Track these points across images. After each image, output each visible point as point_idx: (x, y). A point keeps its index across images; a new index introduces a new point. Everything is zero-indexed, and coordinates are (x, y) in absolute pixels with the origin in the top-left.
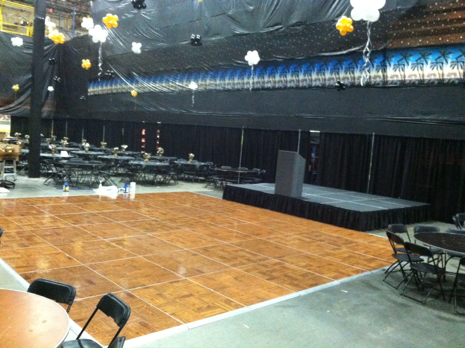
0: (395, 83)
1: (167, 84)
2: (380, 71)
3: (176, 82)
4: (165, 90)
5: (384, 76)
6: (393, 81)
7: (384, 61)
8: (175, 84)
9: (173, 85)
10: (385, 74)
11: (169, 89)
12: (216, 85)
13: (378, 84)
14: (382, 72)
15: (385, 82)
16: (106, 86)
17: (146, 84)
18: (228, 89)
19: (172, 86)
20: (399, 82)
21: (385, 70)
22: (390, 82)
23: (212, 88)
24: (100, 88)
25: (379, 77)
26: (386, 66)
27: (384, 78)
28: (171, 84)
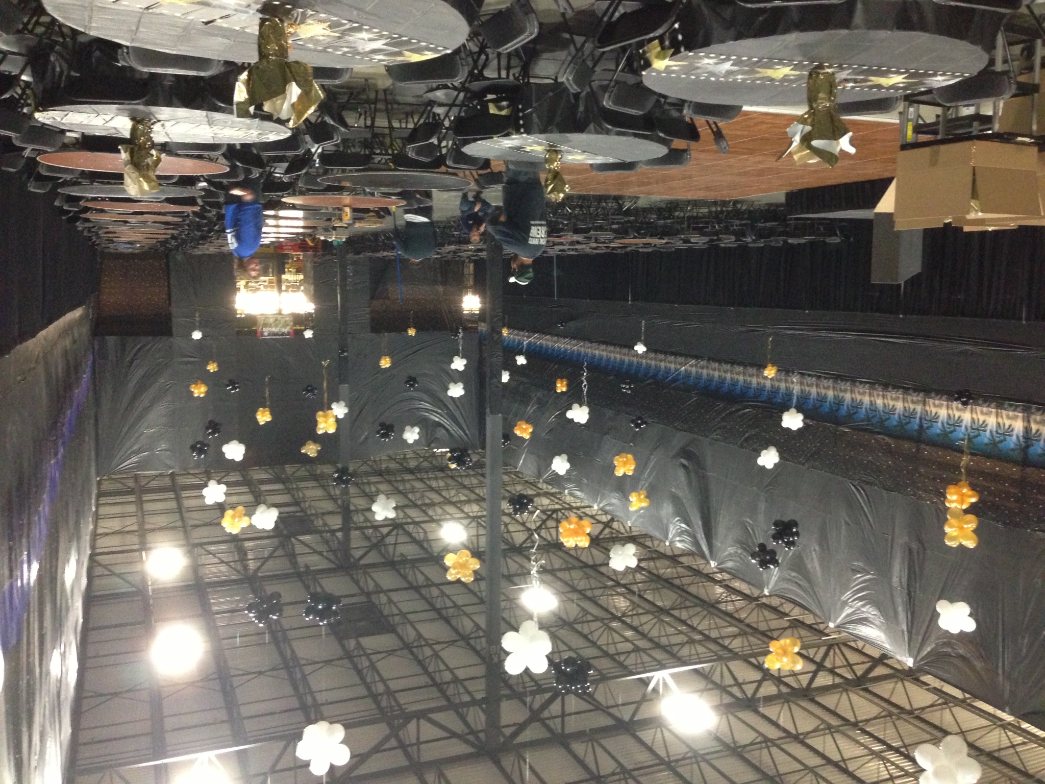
0: (1011, 405)
2: (1034, 431)
5: (1029, 422)
6: (1014, 411)
7: (1027, 447)
10: (1026, 424)
13: (1038, 409)
14: (1031, 429)
15: (1026, 410)
20: (1006, 406)
21: (1027, 430)
22: (1019, 409)
25: (1036, 422)
26: (1024, 437)
27: (1028, 417)
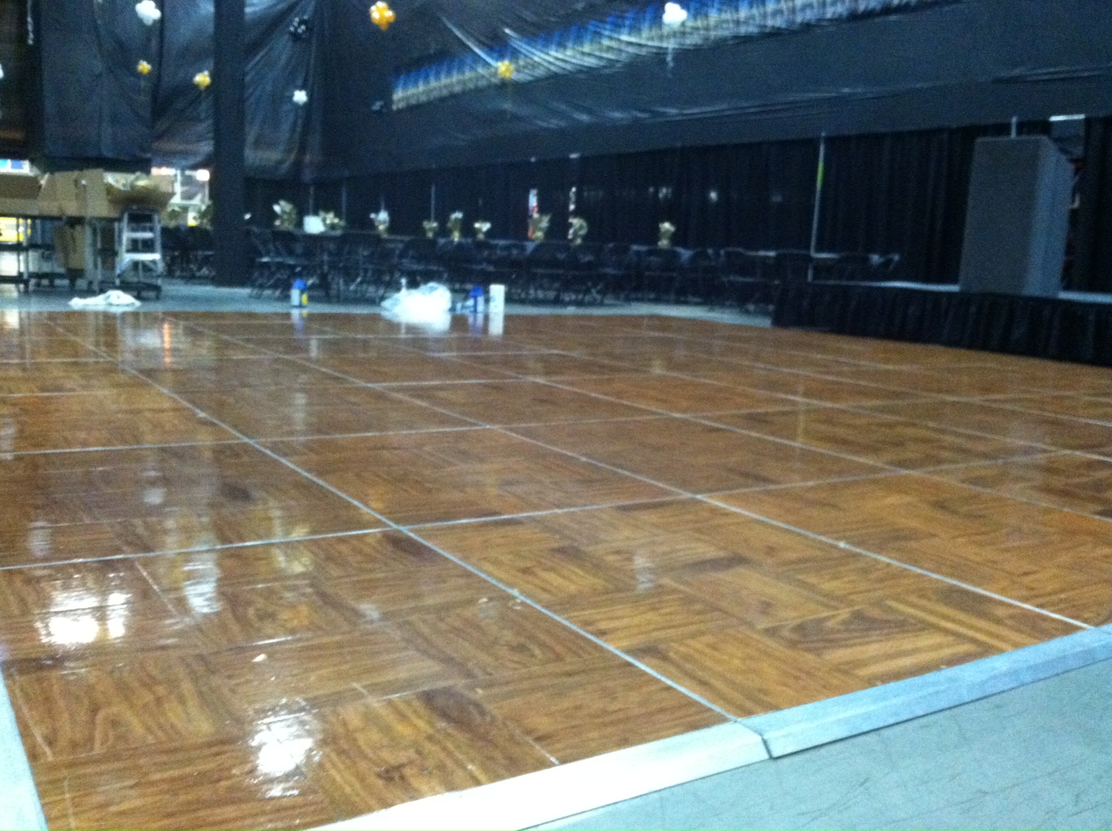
1: (595, 46)
3: (619, 33)
4: (590, 62)
8: (619, 40)
9: (614, 44)
11: (601, 58)
12: (738, 23)
16: (437, 77)
17: (538, 56)
18: (773, 27)
19: (609, 49)
23: (726, 33)
24: (421, 87)
28: (606, 42)
